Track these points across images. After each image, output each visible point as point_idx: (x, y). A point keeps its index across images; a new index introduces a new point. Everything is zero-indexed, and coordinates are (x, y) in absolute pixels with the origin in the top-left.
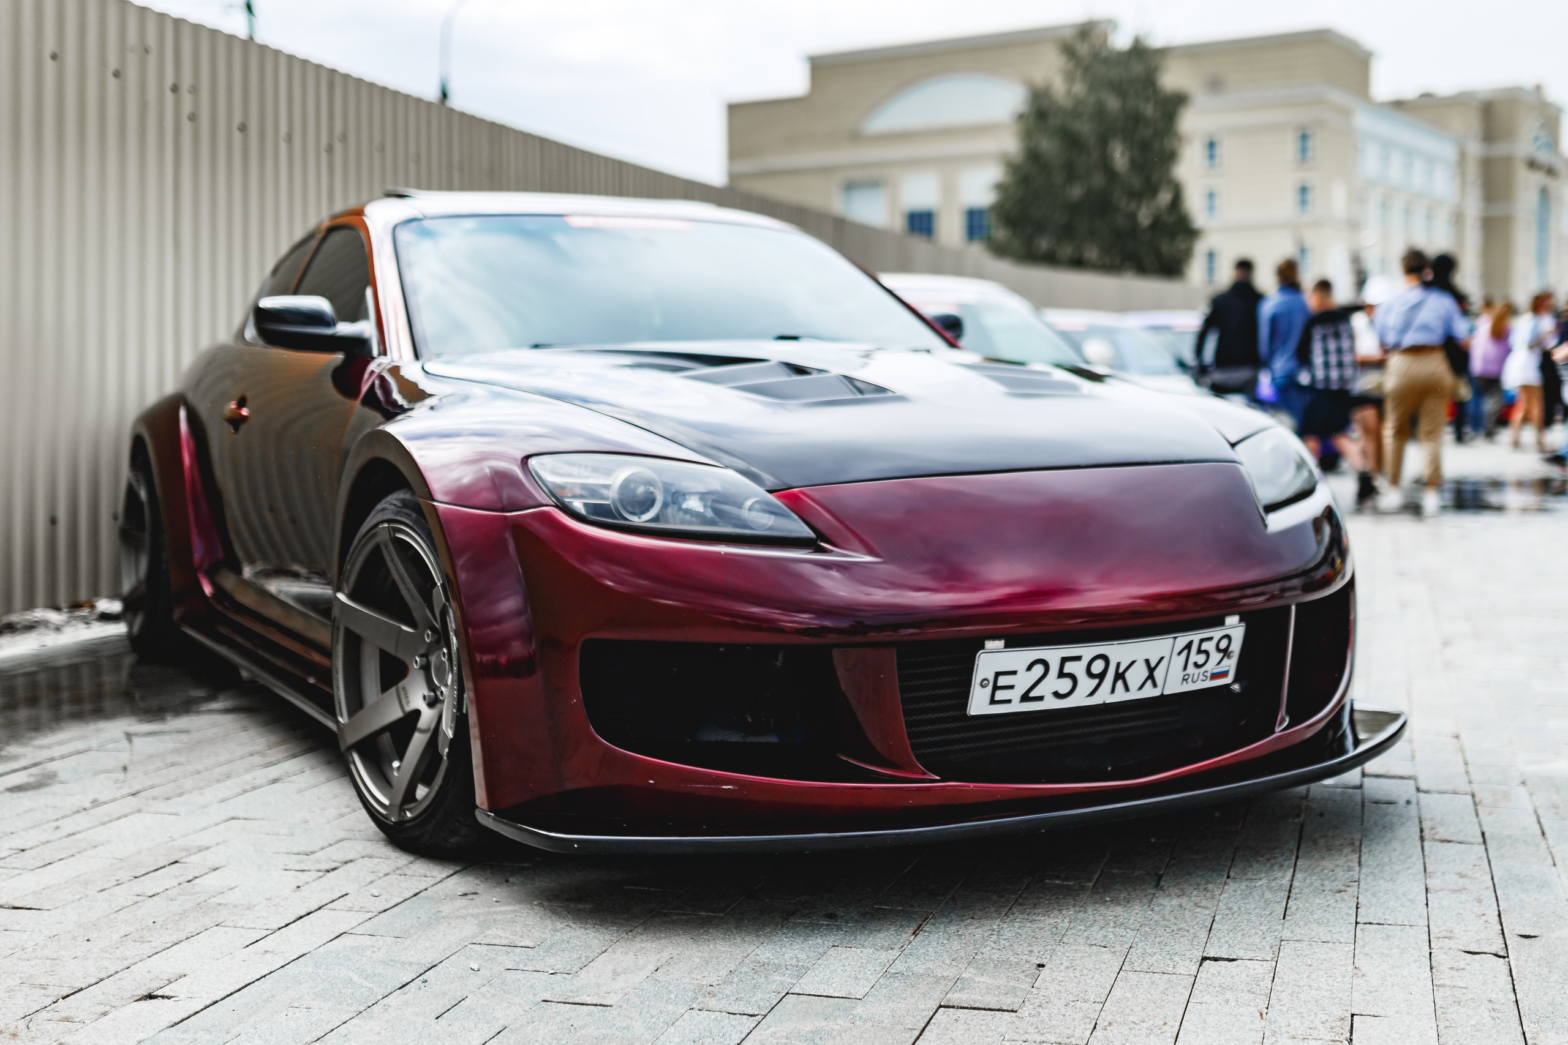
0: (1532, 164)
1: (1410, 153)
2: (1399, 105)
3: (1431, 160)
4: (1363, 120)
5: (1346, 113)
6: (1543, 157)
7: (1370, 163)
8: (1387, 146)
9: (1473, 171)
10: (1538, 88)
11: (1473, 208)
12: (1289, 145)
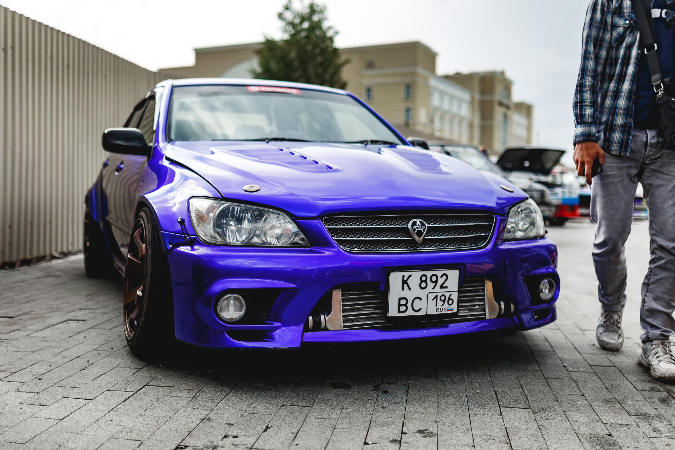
0: (501, 104)
1: (452, 97)
2: (447, 77)
3: (460, 100)
4: (433, 82)
5: (426, 79)
6: (505, 101)
7: (436, 101)
8: (443, 93)
9: (477, 106)
10: (503, 73)
11: (477, 121)
12: (402, 92)
